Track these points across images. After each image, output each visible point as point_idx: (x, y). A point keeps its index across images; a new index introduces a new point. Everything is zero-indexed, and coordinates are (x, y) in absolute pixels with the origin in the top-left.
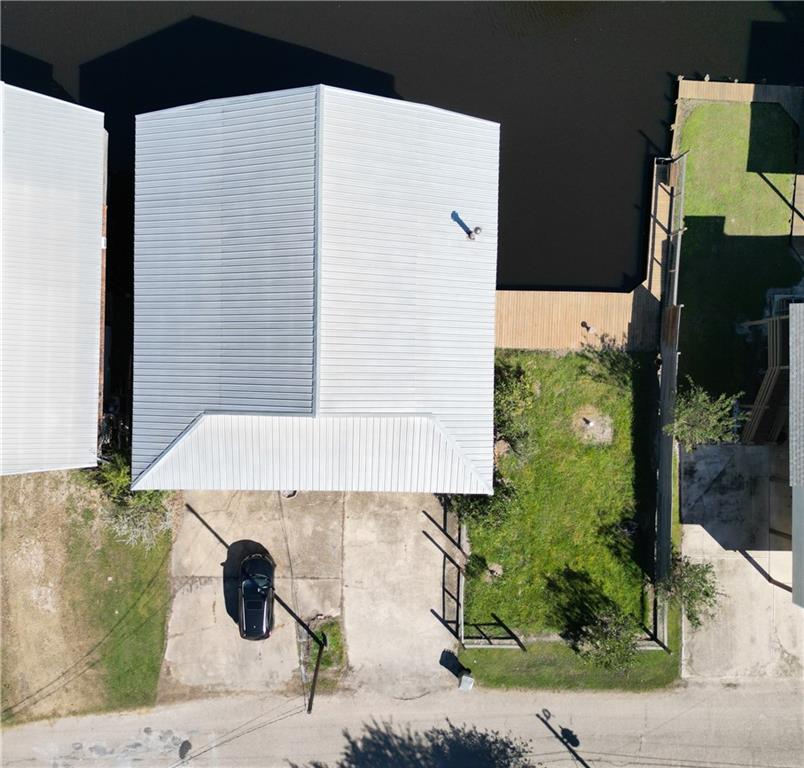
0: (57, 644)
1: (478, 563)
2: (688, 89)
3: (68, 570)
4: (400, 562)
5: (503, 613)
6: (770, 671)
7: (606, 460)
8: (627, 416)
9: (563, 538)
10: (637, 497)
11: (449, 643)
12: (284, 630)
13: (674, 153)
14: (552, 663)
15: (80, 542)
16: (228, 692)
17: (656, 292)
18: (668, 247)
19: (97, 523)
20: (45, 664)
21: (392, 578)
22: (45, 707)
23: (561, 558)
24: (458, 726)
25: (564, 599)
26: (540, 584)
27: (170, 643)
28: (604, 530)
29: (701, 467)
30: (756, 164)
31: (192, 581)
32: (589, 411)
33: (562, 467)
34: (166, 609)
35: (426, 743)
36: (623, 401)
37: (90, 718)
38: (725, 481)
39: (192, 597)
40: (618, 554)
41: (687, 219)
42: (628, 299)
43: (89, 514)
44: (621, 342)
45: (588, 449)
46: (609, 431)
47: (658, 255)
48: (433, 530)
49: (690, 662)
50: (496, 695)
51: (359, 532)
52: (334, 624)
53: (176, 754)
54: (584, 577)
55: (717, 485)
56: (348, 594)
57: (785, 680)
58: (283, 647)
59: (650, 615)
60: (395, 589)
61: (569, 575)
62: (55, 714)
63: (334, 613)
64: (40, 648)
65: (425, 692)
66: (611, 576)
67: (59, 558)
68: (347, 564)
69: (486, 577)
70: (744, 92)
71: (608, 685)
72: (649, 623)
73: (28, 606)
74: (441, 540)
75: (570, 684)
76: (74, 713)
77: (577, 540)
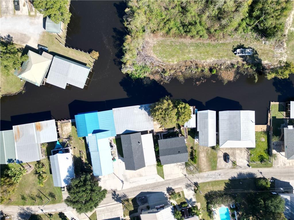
0: (206, 164)
1: (251, 155)
2: (272, 103)
3: (206, 156)
4: (242, 155)
5: (254, 160)
6: (282, 165)
7: (264, 143)
9: (260, 152)
10: (268, 147)
11: (248, 163)
12: (230, 162)
13: (270, 110)
14: (259, 165)
15: (208, 153)
16: (224, 169)
17: (269, 125)
19: (210, 151)
20: (205, 166)
21: (241, 156)
23: (260, 154)
24: (249, 172)
25: (260, 158)
26: (258, 156)
27: (218, 164)
28: (264, 150)
30: (279, 111)
31: (220, 157)
32: (262, 138)
33: (260, 144)
34: (217, 160)
35: (246, 174)
36: (266, 137)
37: (209, 172)
38: (277, 145)
39: (220, 159)
40: (266, 153)
41: (272, 117)
42: (266, 126)
44: (265, 130)
45: (262, 142)
46: (264, 140)
47: (269, 121)
49: (274, 164)
50: (253, 168)
51: (238, 152)
52: (235, 161)
53: (219, 175)
54: (262, 156)
55: (276, 145)
56: (237, 158)
57: (284, 166)
58: (230, 164)
59: (269, 160)
60: (242, 158)
61: (261, 155)
62: (206, 171)
63: (235, 160)
64: (204, 164)
65: (245, 168)
66: (265, 155)
68: (236, 155)
70: (278, 103)
71: (265, 167)
73: (203, 160)
74: (247, 152)
75: (261, 167)
76: (208, 171)
77: (262, 152)
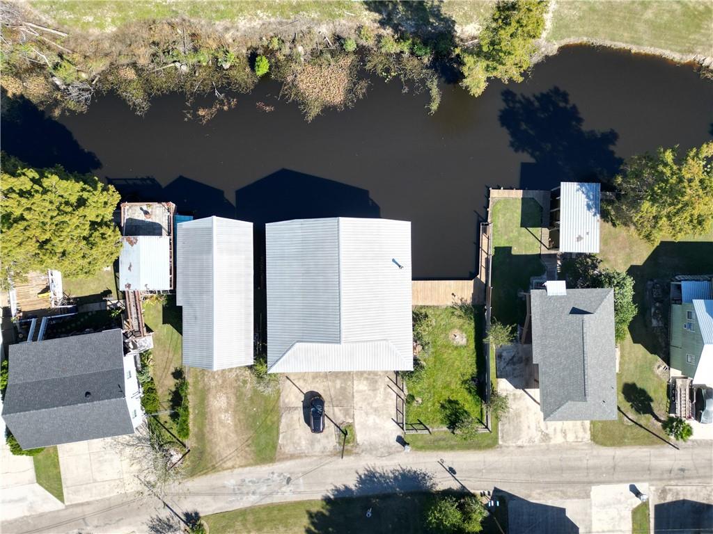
0: (233, 437)
1: (411, 398)
2: (495, 194)
3: (237, 406)
4: (378, 399)
5: (422, 419)
6: (537, 440)
7: (464, 352)
8: (473, 333)
9: (447, 386)
10: (477, 368)
11: (400, 432)
12: (330, 428)
13: (489, 220)
14: (444, 440)
15: (242, 394)
16: (306, 456)
17: (483, 279)
18: (487, 260)
19: (248, 386)
20: (229, 446)
21: (375, 405)
22: (229, 464)
23: (446, 395)
24: (404, 467)
25: (448, 412)
26: (438, 406)
27: (281, 436)
28: (464, 382)
29: (504, 354)
30: (524, 224)
31: (290, 409)
32: (456, 332)
33: (445, 356)
34: (279, 421)
35: (391, 475)
36: (470, 326)
37: (248, 469)
38: (515, 359)
39: (289, 416)
40: (470, 392)
41: (495, 248)
42: (471, 283)
43: (245, 382)
44: (469, 301)
45: (456, 348)
46: (465, 340)
47: (484, 264)
48: (391, 384)
49: (502, 437)
50: (420, 453)
51: (360, 386)
52: (350, 426)
53: (285, 483)
54: (456, 402)
55: (512, 361)
56: (356, 413)
57: (544, 444)
58: (329, 437)
59: (485, 417)
60: (376, 410)
61: (450, 402)
62: (233, 467)
63: (351, 421)
64: (226, 440)
65: (390, 454)
66: (468, 402)
67: (233, 401)
68: (355, 400)
69: (415, 404)
70: (518, 194)
71: (468, 448)
72: (485, 421)
73: (221, 422)
74: (395, 388)
75: (452, 448)
76: (241, 466)
77: (453, 387)
